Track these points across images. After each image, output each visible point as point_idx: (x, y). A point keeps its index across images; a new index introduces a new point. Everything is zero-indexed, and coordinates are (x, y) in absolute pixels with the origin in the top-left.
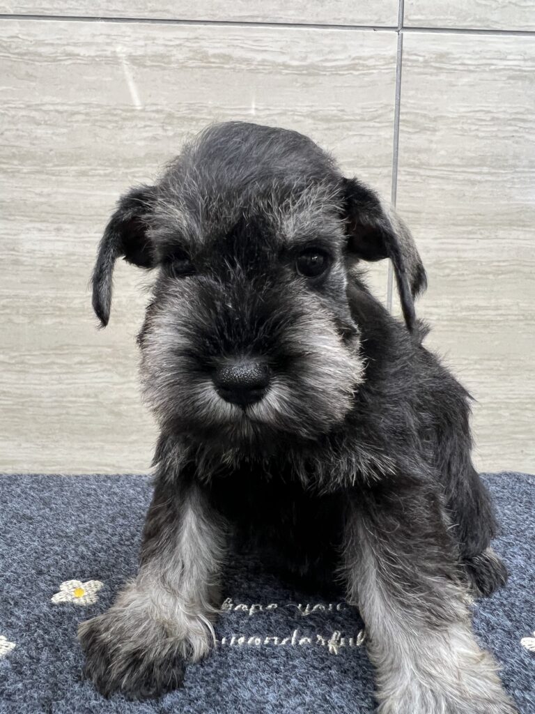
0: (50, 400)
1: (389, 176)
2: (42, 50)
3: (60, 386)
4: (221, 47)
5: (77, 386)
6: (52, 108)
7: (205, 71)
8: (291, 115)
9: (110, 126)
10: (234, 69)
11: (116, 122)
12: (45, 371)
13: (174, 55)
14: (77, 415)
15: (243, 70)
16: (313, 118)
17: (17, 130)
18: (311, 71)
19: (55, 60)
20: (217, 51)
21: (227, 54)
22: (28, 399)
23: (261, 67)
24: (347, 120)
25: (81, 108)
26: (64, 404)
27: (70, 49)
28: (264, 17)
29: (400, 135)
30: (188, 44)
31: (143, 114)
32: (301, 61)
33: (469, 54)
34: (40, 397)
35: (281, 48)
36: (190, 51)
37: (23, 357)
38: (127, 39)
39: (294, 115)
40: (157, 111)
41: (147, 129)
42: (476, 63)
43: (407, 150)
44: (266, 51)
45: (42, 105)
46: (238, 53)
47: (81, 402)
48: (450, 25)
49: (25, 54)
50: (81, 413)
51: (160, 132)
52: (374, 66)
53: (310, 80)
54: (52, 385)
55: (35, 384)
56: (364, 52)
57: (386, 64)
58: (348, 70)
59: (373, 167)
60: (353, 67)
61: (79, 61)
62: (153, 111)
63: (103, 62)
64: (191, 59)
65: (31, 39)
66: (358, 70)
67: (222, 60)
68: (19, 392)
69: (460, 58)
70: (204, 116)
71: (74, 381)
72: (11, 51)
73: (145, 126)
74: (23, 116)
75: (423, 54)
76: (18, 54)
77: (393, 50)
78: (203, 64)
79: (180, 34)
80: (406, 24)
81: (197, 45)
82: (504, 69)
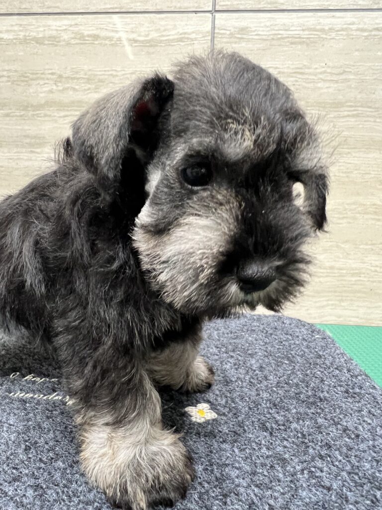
4: (93, 30)
7: (82, 46)
9: (23, 84)
10: (101, 44)
11: (27, 81)
13: (62, 37)
15: (106, 44)
18: (152, 43)
20: (90, 33)
21: (96, 34)
23: (118, 42)
25: (5, 73)
28: (121, 8)
30: (70, 28)
31: (43, 76)
32: (145, 37)
33: (262, 27)
35: (132, 29)
36: (73, 33)
38: (33, 27)
40: (52, 74)
41: (46, 85)
42: (268, 33)
44: (121, 31)
46: (103, 34)
48: (249, 8)
51: (54, 87)
52: (195, 38)
53: (151, 50)
56: (188, 29)
57: (203, 37)
58: (177, 42)
60: (181, 40)
61: (3, 43)
62: (49, 74)
63: (18, 43)
64: (73, 38)
66: (184, 42)
67: (93, 39)
69: (256, 30)
70: (82, 76)
73: (45, 84)
75: (230, 29)
77: (208, 27)
78: (82, 42)
79: (66, 22)
80: (218, 8)
81: (77, 29)
82: (288, 37)
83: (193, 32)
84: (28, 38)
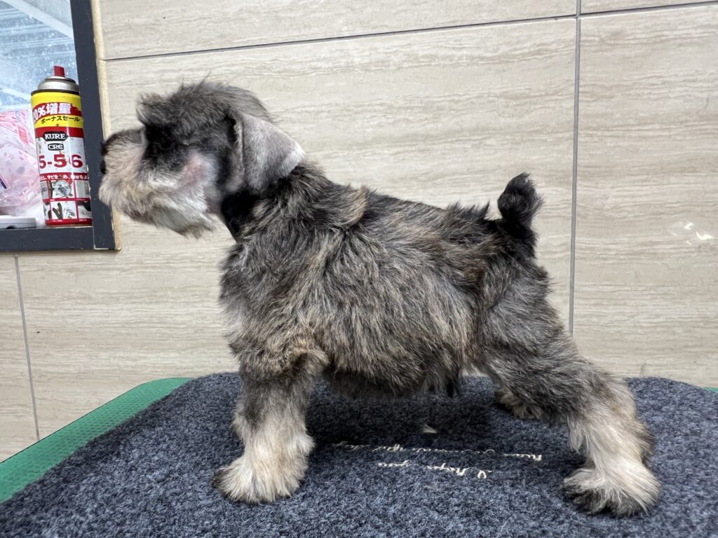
1: (570, 139)
2: (293, 67)
4: (428, 49)
6: (303, 109)
7: (416, 69)
8: (486, 97)
9: (346, 119)
10: (439, 65)
11: (350, 115)
13: (392, 60)
15: (446, 65)
16: (506, 97)
18: (503, 59)
19: (304, 74)
20: (425, 53)
21: (433, 54)
23: (461, 61)
24: (535, 96)
25: (324, 108)
27: (314, 64)
28: (462, 21)
29: (580, 103)
30: (401, 50)
31: (370, 108)
32: (493, 52)
33: (641, 29)
35: (477, 44)
36: (405, 55)
38: (356, 52)
39: (489, 96)
40: (381, 105)
41: (373, 118)
43: (587, 116)
44: (464, 48)
45: (297, 108)
46: (442, 53)
48: (624, 7)
49: (282, 72)
51: (384, 120)
52: (557, 49)
53: (502, 67)
56: (547, 39)
57: (566, 47)
58: (534, 55)
60: (539, 52)
61: (321, 73)
62: (378, 105)
63: (339, 71)
64: (405, 61)
65: (286, 60)
66: (542, 54)
67: (430, 60)
69: (633, 33)
70: (416, 105)
72: (273, 71)
75: (599, 34)
76: (279, 72)
77: (572, 34)
78: (416, 64)
79: (396, 43)
80: (583, 11)
81: (409, 50)
82: (675, 39)
83: (554, 43)
84: (351, 65)
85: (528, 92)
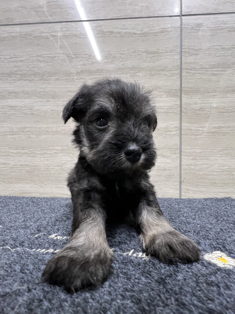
0: (44, 168)
1: (178, 74)
2: (43, 35)
3: (48, 162)
5: (54, 162)
7: (103, 38)
8: (137, 52)
12: (42, 156)
14: (54, 174)
15: (118, 36)
16: (147, 53)
17: (34, 64)
18: (145, 34)
20: (108, 30)
21: (112, 31)
22: (35, 168)
23: (125, 35)
24: (161, 53)
26: (49, 169)
28: (126, 16)
29: (182, 57)
30: (96, 28)
32: (141, 31)
33: (210, 23)
34: (40, 166)
35: (133, 27)
36: (98, 31)
37: (34, 151)
39: (138, 52)
42: (214, 26)
43: (186, 63)
45: (43, 55)
46: (116, 30)
47: (55, 169)
50: (55, 173)
52: (171, 31)
54: (45, 162)
55: (38, 162)
56: (166, 26)
58: (160, 33)
59: (172, 71)
63: (65, 38)
65: (39, 31)
66: (164, 33)
68: (32, 164)
69: (207, 25)
71: (53, 160)
72: (32, 36)
74: (36, 59)
75: (191, 25)
76: (35, 37)
77: (178, 24)
78: (103, 35)
81: (100, 28)
82: (226, 28)
83: (169, 28)
85: (157, 50)
